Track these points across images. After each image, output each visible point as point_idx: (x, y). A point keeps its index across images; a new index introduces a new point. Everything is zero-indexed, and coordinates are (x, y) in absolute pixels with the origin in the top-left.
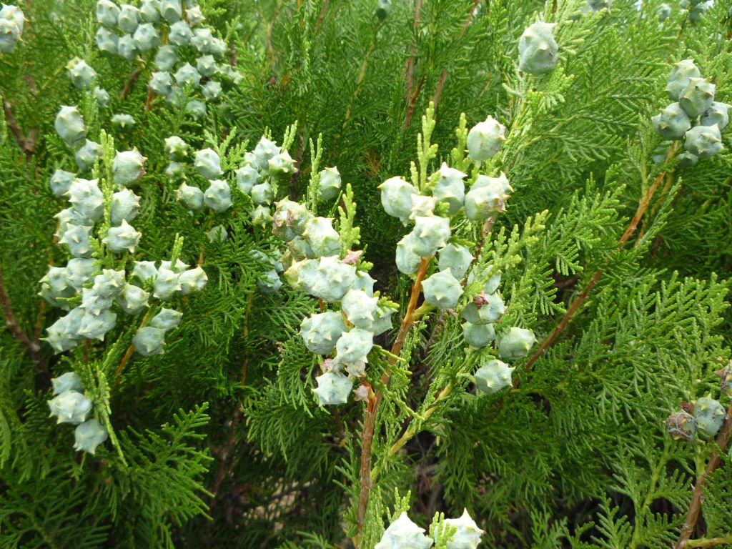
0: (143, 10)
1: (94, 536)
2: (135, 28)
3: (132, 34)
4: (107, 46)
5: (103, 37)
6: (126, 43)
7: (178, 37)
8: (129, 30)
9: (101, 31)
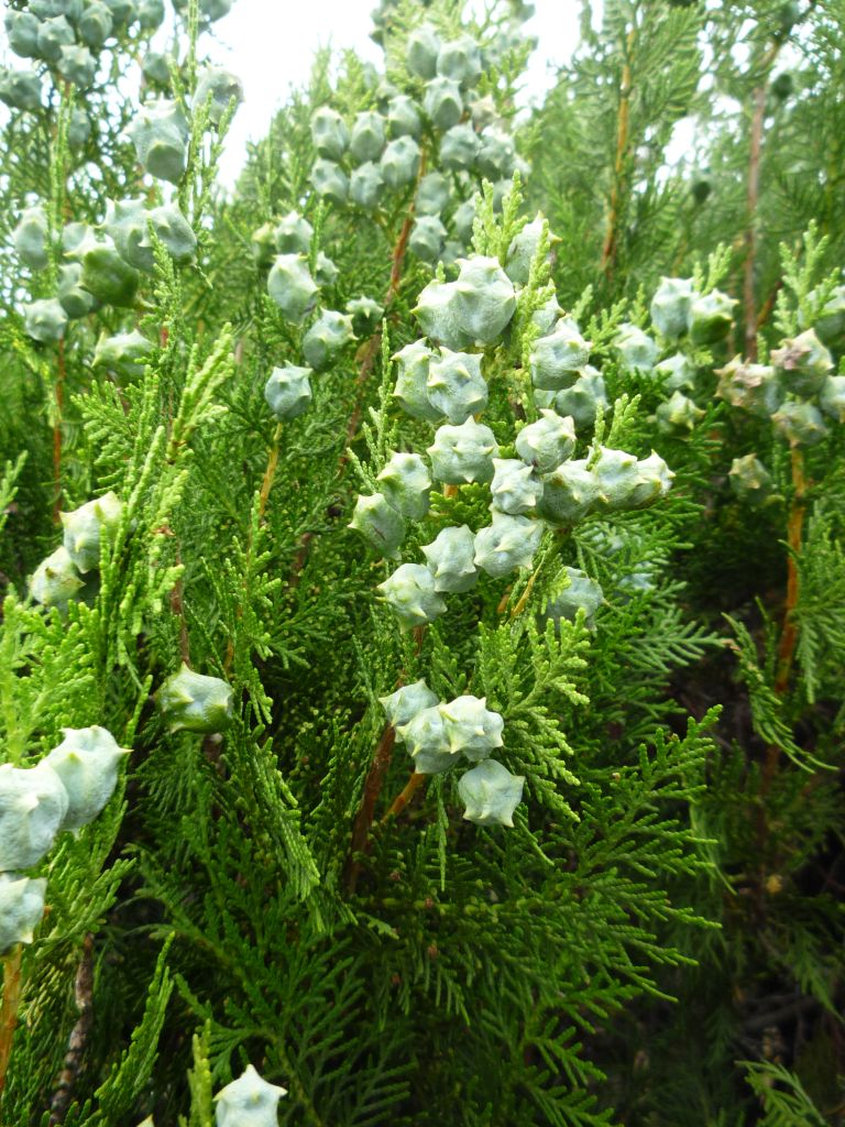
0: (393, 116)
1: (379, 1091)
2: (383, 148)
3: (376, 160)
4: (333, 185)
5: (326, 172)
6: (367, 175)
7: (461, 148)
8: (371, 153)
9: (320, 164)
